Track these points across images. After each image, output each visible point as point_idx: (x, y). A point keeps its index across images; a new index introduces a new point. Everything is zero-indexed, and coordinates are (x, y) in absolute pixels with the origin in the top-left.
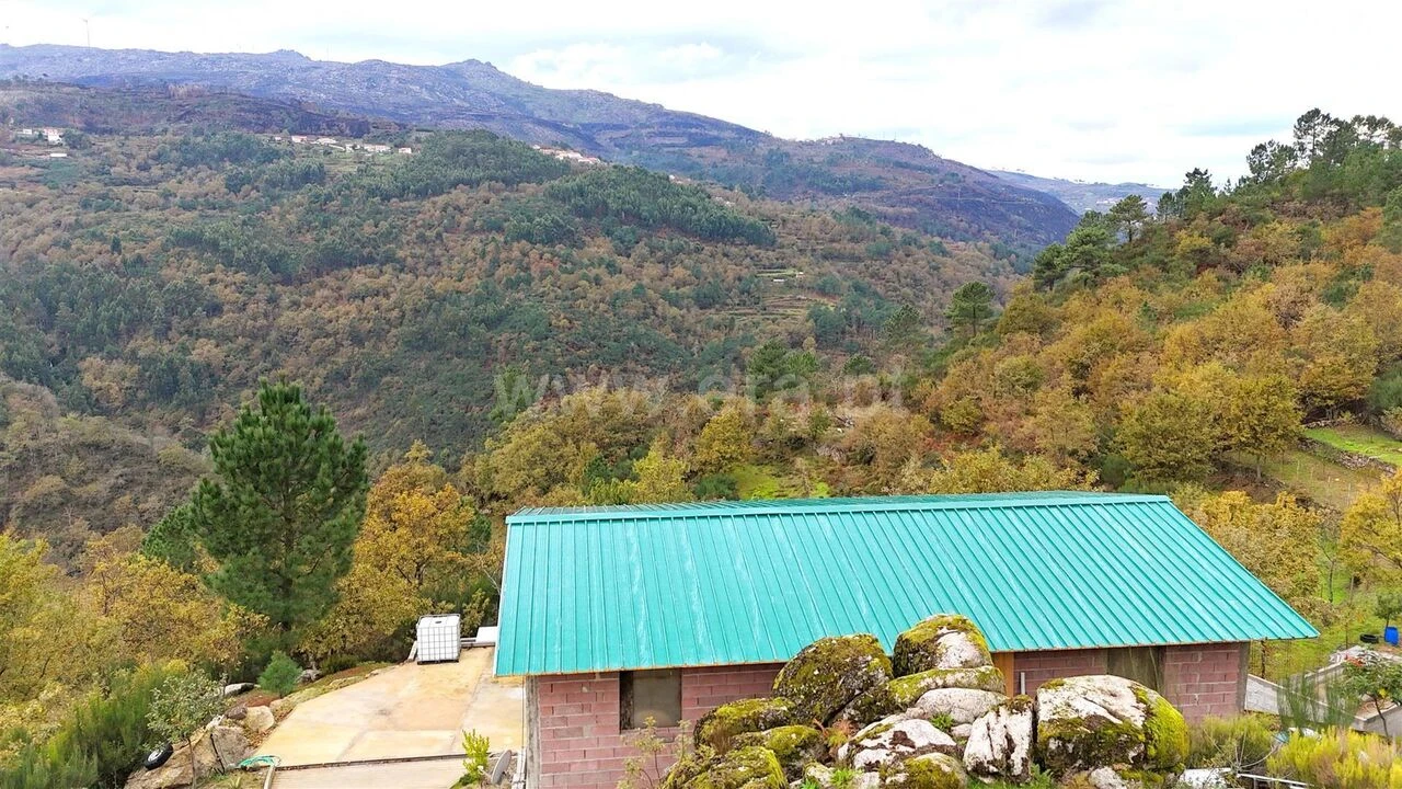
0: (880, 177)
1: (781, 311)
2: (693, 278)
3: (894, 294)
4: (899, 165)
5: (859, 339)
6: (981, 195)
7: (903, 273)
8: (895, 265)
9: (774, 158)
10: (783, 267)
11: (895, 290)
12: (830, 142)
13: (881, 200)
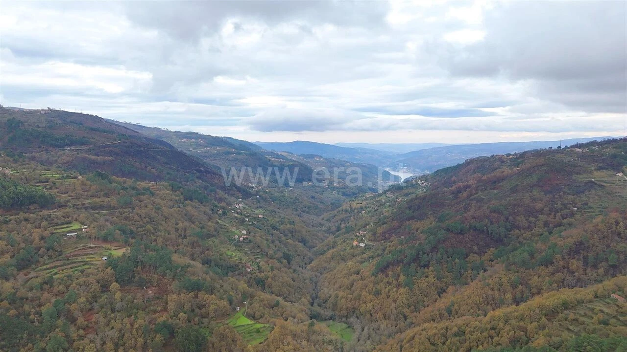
0: (84, 137)
1: (80, 259)
2: (9, 247)
3: (141, 229)
4: (92, 129)
5: (144, 276)
6: (140, 147)
7: (143, 215)
8: (137, 210)
9: (13, 125)
10: (69, 223)
11: (141, 227)
12: (43, 112)
13: (88, 151)
